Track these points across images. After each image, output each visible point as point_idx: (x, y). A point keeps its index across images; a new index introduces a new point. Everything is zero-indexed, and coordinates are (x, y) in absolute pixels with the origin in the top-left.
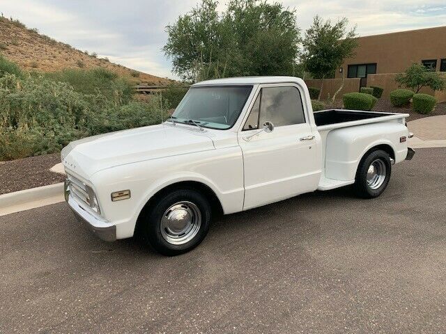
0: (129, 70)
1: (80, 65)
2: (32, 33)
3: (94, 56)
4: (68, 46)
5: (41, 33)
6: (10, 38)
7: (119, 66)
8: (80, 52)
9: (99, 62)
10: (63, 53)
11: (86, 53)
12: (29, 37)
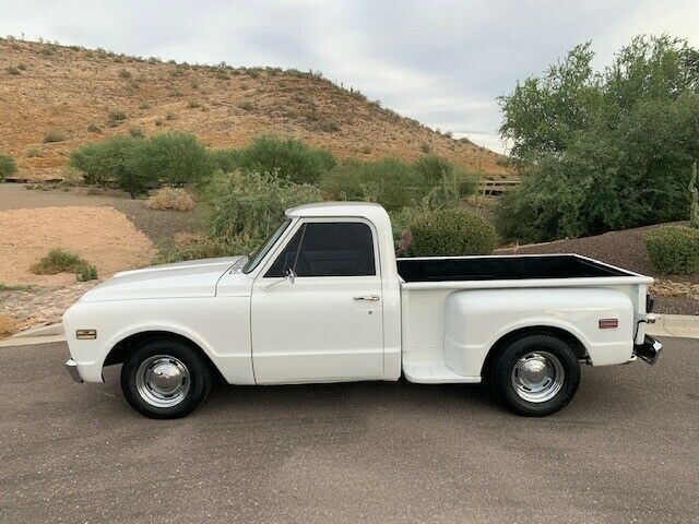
0: (496, 155)
1: (425, 149)
2: (374, 107)
3: (448, 136)
4: (415, 123)
5: (384, 106)
6: (345, 115)
7: (482, 149)
8: (429, 130)
9: (453, 144)
10: (407, 133)
11: (438, 133)
12: (367, 113)
